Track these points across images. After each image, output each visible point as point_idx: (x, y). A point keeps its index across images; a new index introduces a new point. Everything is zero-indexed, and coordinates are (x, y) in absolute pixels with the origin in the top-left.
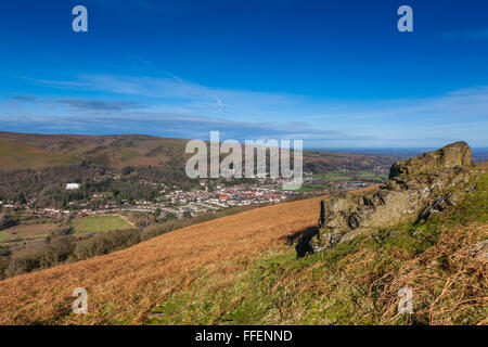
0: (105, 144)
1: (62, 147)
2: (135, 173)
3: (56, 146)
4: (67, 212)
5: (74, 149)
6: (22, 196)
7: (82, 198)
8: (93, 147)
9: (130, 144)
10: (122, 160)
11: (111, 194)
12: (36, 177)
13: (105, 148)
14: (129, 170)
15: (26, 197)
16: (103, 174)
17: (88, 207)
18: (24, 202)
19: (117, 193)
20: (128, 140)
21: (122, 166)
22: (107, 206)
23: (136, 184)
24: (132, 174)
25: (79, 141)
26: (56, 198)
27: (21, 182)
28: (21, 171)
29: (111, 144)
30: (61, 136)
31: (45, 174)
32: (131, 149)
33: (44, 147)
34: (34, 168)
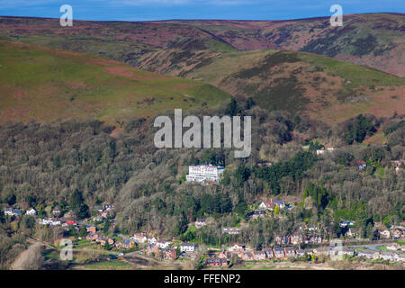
0: (292, 47)
1: (177, 59)
2: (379, 139)
3: (162, 53)
4: (190, 249)
5: (209, 61)
6: (79, 196)
7: (228, 209)
8: (257, 55)
9: (365, 46)
10: (342, 97)
11: (308, 203)
12: (113, 146)
13: (293, 58)
14: (360, 130)
15: (89, 202)
16: (286, 138)
17: (243, 239)
18: (85, 213)
19: (324, 201)
20: (361, 31)
21: (339, 114)
22: (295, 240)
23: (382, 174)
24: (369, 140)
25: (220, 39)
26: (162, 206)
27: (79, 157)
28: (77, 127)
29: (310, 48)
30: (175, 26)
31: (134, 135)
32: (368, 60)
33: (130, 58)
34: (108, 118)
